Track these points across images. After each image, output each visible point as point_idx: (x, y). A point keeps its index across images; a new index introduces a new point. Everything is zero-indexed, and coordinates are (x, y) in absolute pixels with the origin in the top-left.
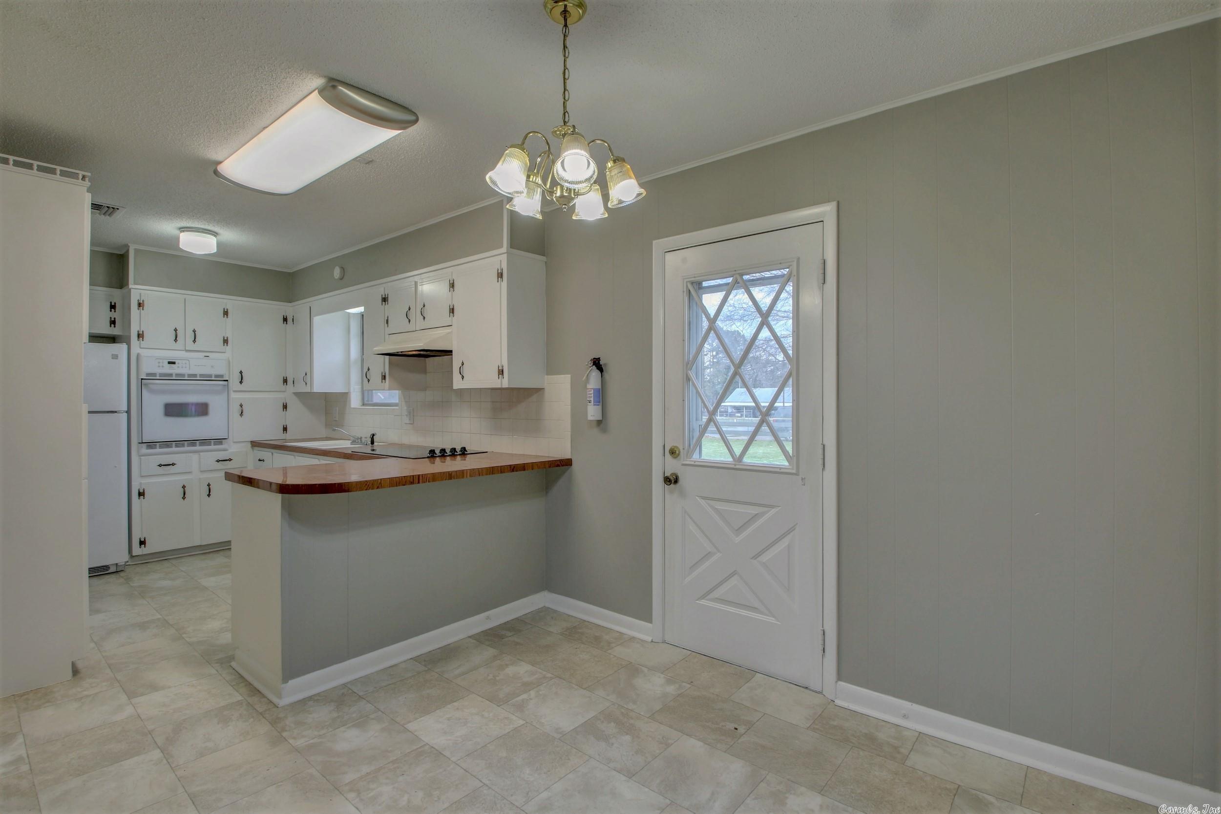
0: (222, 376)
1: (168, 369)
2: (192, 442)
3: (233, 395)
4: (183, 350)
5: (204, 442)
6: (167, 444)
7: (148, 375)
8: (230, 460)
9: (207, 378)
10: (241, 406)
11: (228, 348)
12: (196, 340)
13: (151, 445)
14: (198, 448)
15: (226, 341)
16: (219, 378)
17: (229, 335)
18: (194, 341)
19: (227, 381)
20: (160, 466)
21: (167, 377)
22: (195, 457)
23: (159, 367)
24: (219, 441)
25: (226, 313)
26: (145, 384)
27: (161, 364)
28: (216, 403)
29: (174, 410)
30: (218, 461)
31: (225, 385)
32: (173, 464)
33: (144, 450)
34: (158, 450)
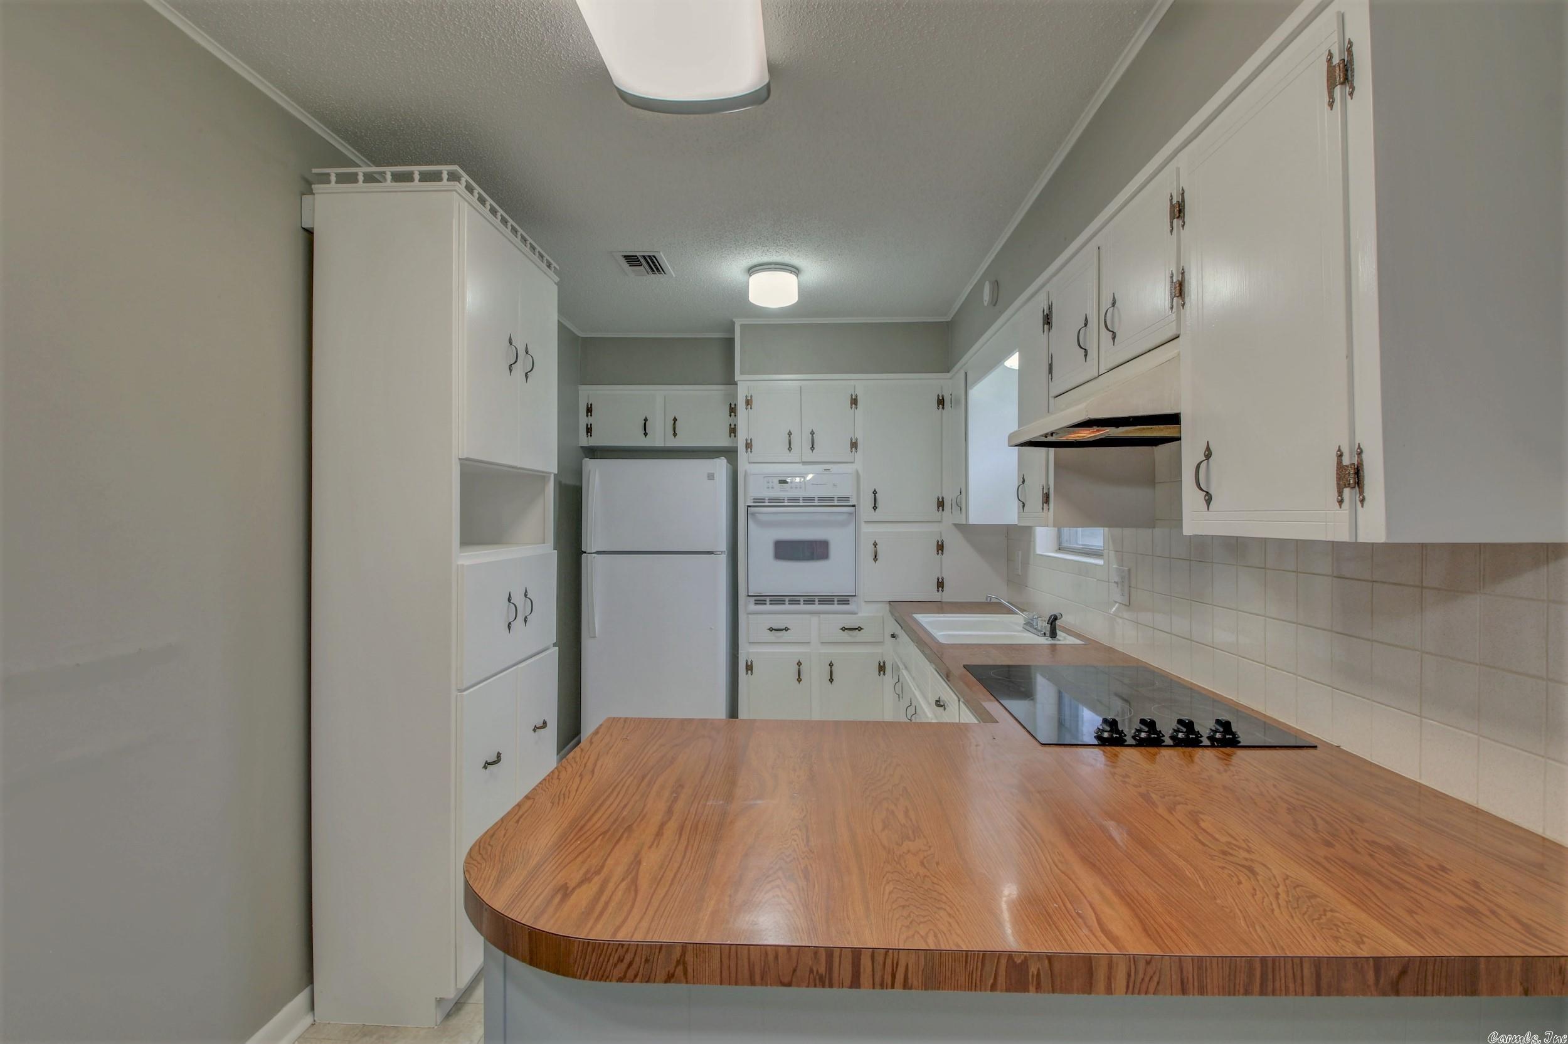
0: (847, 499)
1: (778, 492)
2: (809, 599)
3: (865, 529)
4: (799, 463)
5: (826, 599)
6: (777, 599)
7: (756, 499)
8: (860, 629)
9: (827, 502)
10: (875, 545)
11: (859, 455)
12: (814, 446)
13: (760, 599)
14: (817, 607)
15: (854, 445)
16: (844, 502)
17: (859, 435)
18: (813, 448)
19: (854, 506)
20: (771, 631)
21: (776, 502)
22: (814, 619)
23: (768, 488)
24: (844, 600)
25: (854, 402)
26: (753, 514)
27: (770, 485)
28: (839, 540)
29: (786, 551)
30: (844, 629)
31: (850, 514)
32: (786, 629)
33: (752, 607)
34: (768, 607)
